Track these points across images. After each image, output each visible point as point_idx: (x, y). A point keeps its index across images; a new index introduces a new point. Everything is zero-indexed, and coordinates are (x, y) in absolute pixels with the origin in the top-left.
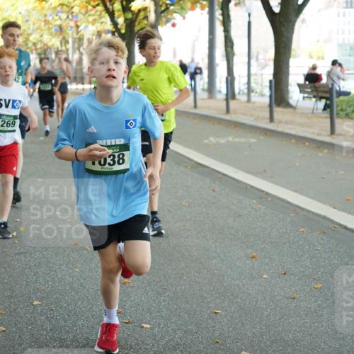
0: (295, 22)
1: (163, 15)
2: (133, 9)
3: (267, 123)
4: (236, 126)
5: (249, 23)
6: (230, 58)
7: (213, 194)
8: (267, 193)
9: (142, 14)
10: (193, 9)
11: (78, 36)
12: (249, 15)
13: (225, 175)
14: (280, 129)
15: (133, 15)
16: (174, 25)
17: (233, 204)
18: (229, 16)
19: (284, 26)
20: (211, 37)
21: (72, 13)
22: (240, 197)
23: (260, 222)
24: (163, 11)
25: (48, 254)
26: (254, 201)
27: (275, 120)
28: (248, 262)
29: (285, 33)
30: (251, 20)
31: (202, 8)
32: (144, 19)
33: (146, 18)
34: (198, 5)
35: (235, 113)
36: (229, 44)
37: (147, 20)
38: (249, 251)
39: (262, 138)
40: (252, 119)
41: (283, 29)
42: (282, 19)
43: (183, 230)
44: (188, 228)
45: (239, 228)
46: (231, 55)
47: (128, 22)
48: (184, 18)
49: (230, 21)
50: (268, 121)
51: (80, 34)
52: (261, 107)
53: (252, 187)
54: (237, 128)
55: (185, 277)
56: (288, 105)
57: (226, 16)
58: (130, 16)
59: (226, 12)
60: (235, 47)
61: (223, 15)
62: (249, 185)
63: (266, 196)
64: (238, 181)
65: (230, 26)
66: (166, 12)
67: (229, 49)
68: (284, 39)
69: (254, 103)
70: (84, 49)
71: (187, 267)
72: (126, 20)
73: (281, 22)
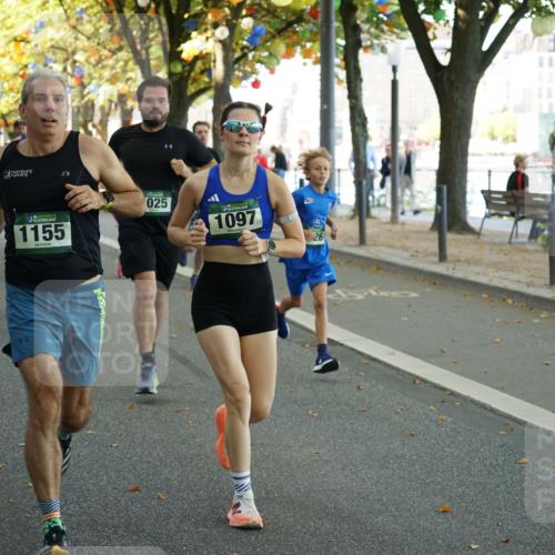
0: (477, 82)
1: (236, 66)
2: (184, 56)
3: (434, 263)
4: (378, 268)
5: (394, 84)
6: (361, 144)
7: (358, 394)
8: (452, 393)
9: (199, 64)
10: (289, 55)
11: (83, 102)
12: (394, 69)
13: (374, 360)
14: (459, 274)
15: (184, 67)
16: (256, 84)
17: (397, 413)
18: (358, 71)
19: (457, 88)
20: (325, 107)
21: (75, 62)
22: (407, 400)
23: (448, 447)
24: (238, 60)
25: (89, 507)
26: (432, 408)
27: (449, 258)
28: (440, 520)
29: (460, 102)
30: (398, 78)
31: (306, 54)
32: (202, 72)
33: (208, 71)
34: (298, 49)
35: (375, 245)
36: (358, 120)
37: (210, 75)
38: (438, 500)
39: (428, 290)
40: (407, 254)
41: (456, 95)
42: (453, 78)
43: (317, 461)
44: (325, 458)
45: (414, 457)
46: (361, 139)
47: (175, 79)
48: (272, 71)
49: (361, 80)
50: (437, 259)
51: (86, 99)
52: (417, 232)
53: (424, 381)
54: (380, 272)
55: (335, 548)
56: (466, 228)
57: (352, 70)
58: (178, 68)
59: (352, 65)
60: (369, 126)
61: (347, 68)
62: (418, 377)
63: (452, 397)
64: (398, 370)
65: (361, 89)
66: (241, 62)
67: (358, 129)
68: (458, 112)
69: (403, 224)
70: (94, 126)
71: (335, 529)
72: (171, 74)
73: (453, 83)
